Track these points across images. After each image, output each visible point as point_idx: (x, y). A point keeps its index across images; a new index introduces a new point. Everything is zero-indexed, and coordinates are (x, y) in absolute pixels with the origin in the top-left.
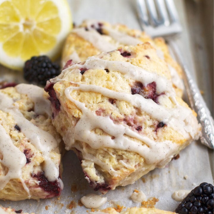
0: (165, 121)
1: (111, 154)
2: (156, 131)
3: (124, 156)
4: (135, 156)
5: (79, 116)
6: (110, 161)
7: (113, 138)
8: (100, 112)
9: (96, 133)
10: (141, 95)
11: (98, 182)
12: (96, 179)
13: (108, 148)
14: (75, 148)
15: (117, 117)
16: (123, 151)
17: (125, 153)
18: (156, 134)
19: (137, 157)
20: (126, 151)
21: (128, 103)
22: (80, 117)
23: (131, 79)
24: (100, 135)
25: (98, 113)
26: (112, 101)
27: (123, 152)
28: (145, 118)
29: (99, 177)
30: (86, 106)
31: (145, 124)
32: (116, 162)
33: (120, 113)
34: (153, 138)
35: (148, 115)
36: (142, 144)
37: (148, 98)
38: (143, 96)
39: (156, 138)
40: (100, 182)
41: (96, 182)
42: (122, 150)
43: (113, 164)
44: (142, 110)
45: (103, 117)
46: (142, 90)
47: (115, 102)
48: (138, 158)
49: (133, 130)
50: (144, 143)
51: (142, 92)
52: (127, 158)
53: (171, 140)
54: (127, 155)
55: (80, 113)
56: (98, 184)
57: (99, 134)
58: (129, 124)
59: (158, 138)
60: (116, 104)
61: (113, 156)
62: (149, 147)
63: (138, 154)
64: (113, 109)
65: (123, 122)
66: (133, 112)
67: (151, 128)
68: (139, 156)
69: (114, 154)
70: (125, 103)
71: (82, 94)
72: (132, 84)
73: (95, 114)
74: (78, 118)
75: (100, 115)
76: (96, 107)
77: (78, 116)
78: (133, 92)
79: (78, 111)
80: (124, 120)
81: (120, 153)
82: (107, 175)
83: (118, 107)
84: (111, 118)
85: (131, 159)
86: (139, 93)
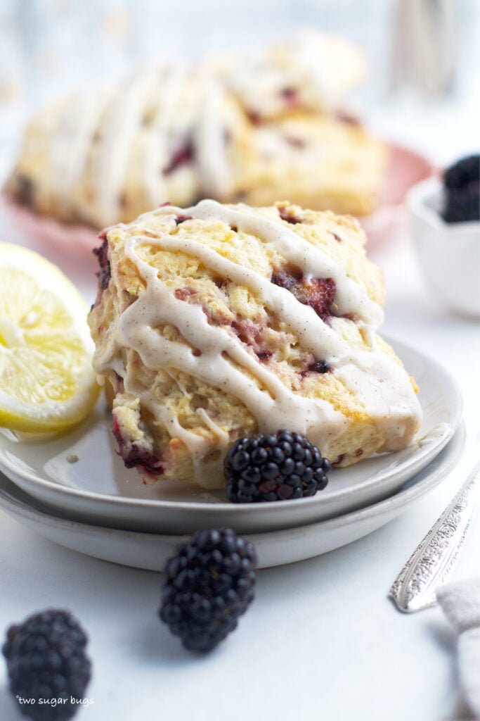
0: (331, 360)
1: (183, 389)
2: (303, 374)
3: (210, 401)
4: (237, 409)
5: (137, 293)
6: (177, 404)
7: (197, 353)
8: (186, 294)
9: (162, 334)
10: (293, 292)
11: (135, 443)
12: (133, 435)
13: (179, 372)
14: (115, 372)
15: (220, 313)
16: (210, 388)
17: (215, 393)
18: (302, 380)
19: (240, 411)
20: (219, 390)
21: (254, 293)
22: (139, 294)
23: (278, 253)
24: (171, 339)
25: (180, 295)
26: (222, 281)
27: (211, 391)
28: (285, 338)
29: (141, 433)
30: (159, 277)
31: (282, 350)
32: (188, 410)
33: (230, 309)
34: (290, 385)
35: (293, 333)
36: (261, 387)
37: (306, 303)
38: (295, 295)
39: (298, 386)
40: (141, 443)
41: (132, 441)
42: (208, 386)
43: (182, 411)
44: (281, 319)
45: (189, 305)
46: (299, 284)
47: (226, 285)
48: (241, 415)
49: (248, 352)
50: (264, 386)
51: (296, 287)
52: (216, 407)
53: (331, 402)
54: (218, 399)
55: (143, 286)
56: (134, 447)
57: (168, 337)
58: (243, 338)
59: (302, 388)
60: (226, 288)
61: (186, 394)
62: (274, 397)
63: (244, 406)
64: (216, 296)
65: (229, 327)
66: (259, 315)
67: (294, 368)
68: (243, 410)
69: (189, 390)
70: (246, 292)
71: (159, 253)
72: (278, 265)
73: (172, 296)
74: (133, 295)
75: (183, 299)
76: (180, 283)
77: (135, 291)
78: (276, 280)
79: (137, 282)
80: (232, 326)
81: (202, 391)
82: (164, 436)
83: (229, 296)
84: (205, 310)
85: (226, 411)
86: (288, 289)
